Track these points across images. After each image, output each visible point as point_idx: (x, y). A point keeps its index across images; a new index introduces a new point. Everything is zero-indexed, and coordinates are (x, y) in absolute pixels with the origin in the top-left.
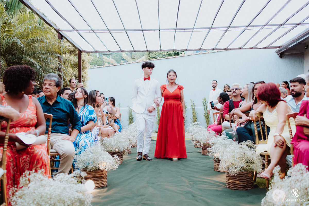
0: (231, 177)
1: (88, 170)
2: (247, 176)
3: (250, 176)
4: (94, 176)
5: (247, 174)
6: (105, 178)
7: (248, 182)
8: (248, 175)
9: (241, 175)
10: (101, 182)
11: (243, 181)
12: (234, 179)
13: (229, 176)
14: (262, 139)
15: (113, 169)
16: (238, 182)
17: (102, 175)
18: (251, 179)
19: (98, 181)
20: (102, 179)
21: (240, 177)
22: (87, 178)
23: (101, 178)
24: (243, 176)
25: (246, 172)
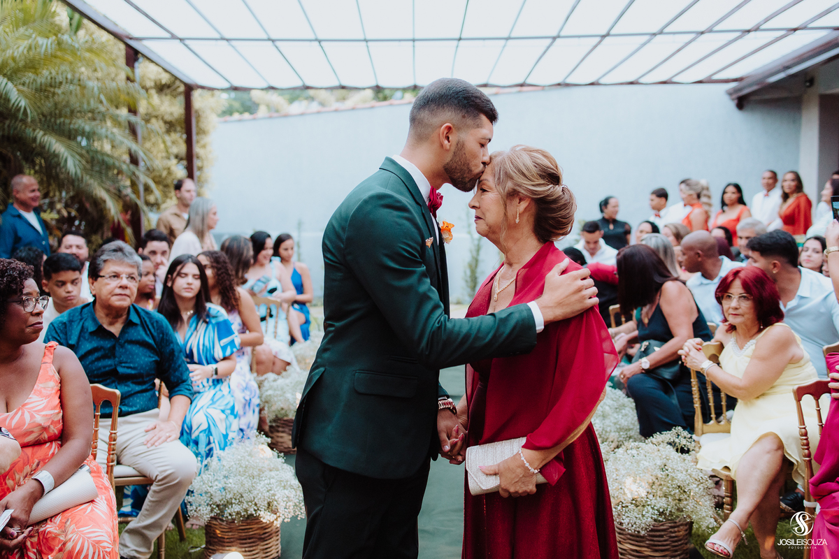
0: (629, 536)
1: (224, 519)
2: (674, 535)
3: (681, 533)
4: (243, 534)
5: (672, 530)
6: (274, 535)
7: (676, 551)
8: (675, 532)
9: (658, 533)
10: (263, 550)
11: (661, 548)
12: (637, 543)
13: (622, 532)
14: (711, 419)
15: (297, 516)
16: (647, 552)
17: (267, 531)
18: (682, 541)
19: (254, 548)
20: (266, 540)
21: (655, 539)
22: (222, 539)
23: (263, 540)
24: (662, 536)
25: (670, 525)
